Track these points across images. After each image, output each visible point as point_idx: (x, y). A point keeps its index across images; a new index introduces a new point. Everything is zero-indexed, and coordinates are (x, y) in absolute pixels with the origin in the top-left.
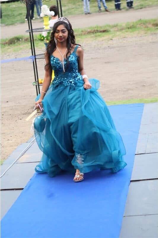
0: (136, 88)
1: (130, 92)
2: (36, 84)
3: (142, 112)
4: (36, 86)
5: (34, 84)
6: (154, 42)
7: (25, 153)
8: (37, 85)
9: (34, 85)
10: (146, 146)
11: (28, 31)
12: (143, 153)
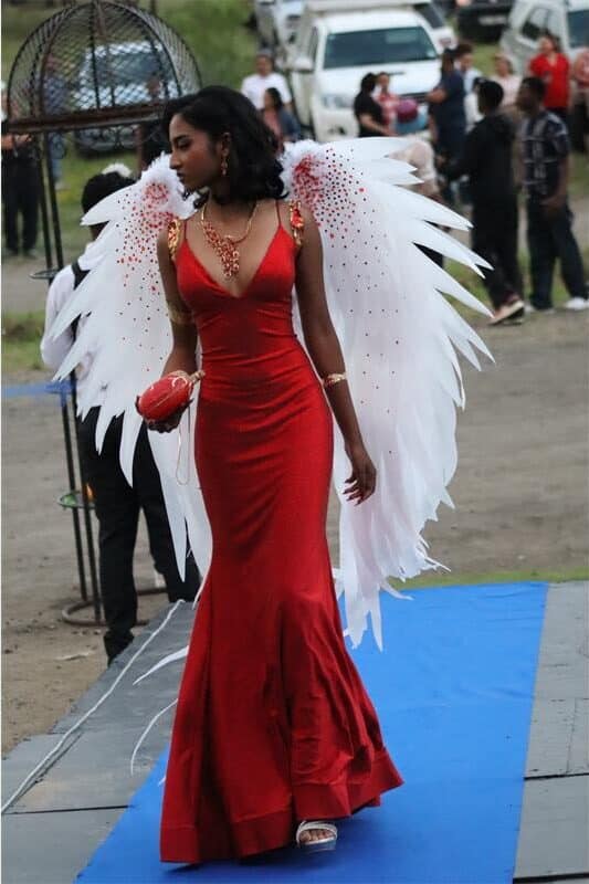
0: (504, 527)
1: (479, 543)
2: (73, 503)
3: (542, 617)
4: (75, 510)
5: (66, 501)
6: (571, 346)
7: (46, 772)
8: (81, 504)
9: (65, 506)
10: (569, 747)
11: (45, 275)
12: (559, 773)
